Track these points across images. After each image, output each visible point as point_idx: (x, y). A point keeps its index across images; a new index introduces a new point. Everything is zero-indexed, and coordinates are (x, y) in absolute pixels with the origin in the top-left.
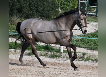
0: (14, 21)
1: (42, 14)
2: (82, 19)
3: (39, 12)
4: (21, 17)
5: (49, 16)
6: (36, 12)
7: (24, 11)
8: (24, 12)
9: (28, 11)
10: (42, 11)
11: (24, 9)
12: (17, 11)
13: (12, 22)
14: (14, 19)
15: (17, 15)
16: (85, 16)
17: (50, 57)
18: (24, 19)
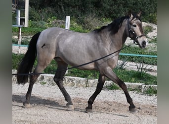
0: (88, 22)
1: (134, 10)
2: (135, 26)
3: (128, 7)
4: (100, 15)
5: (145, 13)
6: (124, 7)
7: (104, 5)
8: (105, 8)
9: (111, 5)
10: (133, 5)
11: (104, 2)
12: (93, 6)
13: (85, 25)
14: (88, 19)
15: (92, 12)
16: (139, 20)
17: (144, 94)
18: (104, 19)
